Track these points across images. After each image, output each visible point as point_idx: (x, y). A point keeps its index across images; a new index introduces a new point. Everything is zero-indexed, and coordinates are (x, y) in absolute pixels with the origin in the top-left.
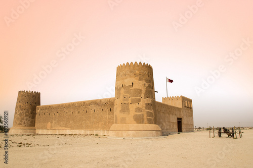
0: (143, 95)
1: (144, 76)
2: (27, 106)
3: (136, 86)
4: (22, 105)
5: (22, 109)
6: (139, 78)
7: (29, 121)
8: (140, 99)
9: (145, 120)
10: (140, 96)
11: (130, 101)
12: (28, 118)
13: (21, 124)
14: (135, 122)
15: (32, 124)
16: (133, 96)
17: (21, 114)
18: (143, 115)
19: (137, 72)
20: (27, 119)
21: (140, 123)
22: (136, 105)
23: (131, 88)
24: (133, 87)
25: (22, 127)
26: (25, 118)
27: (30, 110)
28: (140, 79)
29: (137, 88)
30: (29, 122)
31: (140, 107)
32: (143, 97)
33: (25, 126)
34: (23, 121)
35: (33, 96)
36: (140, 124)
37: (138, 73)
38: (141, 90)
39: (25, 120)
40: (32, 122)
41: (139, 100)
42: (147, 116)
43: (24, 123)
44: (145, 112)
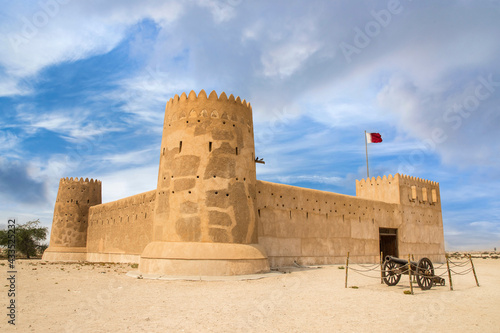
0: (201, 170)
1: (208, 122)
2: (72, 207)
3: (187, 151)
4: (62, 206)
5: (62, 214)
6: (197, 129)
7: (74, 235)
8: (194, 180)
9: (205, 233)
10: (194, 173)
11: (171, 188)
12: (72, 230)
13: (59, 242)
14: (179, 237)
15: (81, 242)
16: (179, 175)
17: (59, 222)
18: (198, 219)
19: (193, 115)
20: (69, 233)
21: (190, 240)
22: (183, 196)
23: (177, 155)
24: (182, 153)
25: (61, 249)
26: (67, 230)
27: (77, 216)
28: (198, 132)
29: (190, 153)
30: (74, 239)
31: (193, 200)
32: (202, 176)
33: (67, 246)
34: (64, 236)
35: (84, 188)
36: (190, 243)
37: (195, 116)
38: (198, 159)
39: (66, 235)
40: (79, 238)
41: (191, 184)
42: (211, 223)
43: (65, 241)
44: (204, 212)
